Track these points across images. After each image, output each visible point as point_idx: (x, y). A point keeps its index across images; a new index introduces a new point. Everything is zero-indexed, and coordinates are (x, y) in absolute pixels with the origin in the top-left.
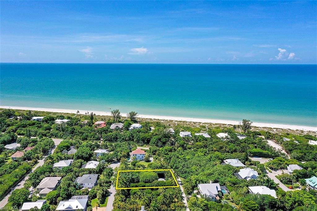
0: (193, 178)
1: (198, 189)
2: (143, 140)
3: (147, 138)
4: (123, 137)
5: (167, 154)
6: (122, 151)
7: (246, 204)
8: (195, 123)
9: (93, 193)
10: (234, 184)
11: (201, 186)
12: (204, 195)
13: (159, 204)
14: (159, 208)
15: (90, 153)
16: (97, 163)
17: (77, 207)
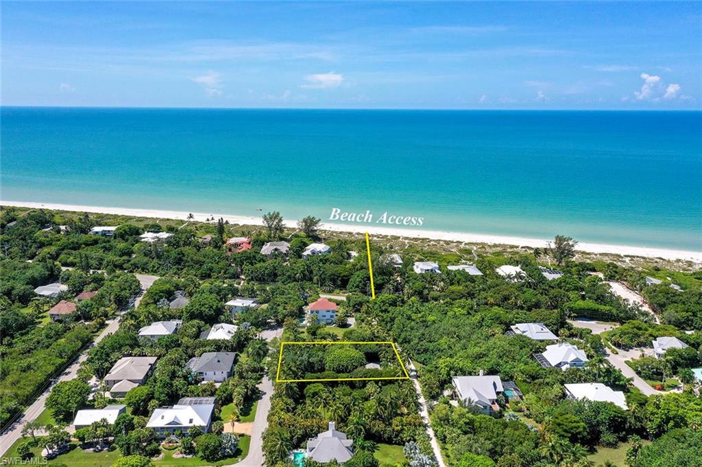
0: (442, 363)
1: (452, 388)
2: (334, 281)
3: (342, 275)
4: (288, 274)
5: (386, 311)
6: (287, 303)
7: (558, 421)
8: (447, 243)
9: (224, 392)
10: (533, 378)
11: (458, 381)
12: (465, 401)
13: (367, 417)
14: (367, 427)
15: (217, 306)
16: (234, 328)
17: (191, 421)
